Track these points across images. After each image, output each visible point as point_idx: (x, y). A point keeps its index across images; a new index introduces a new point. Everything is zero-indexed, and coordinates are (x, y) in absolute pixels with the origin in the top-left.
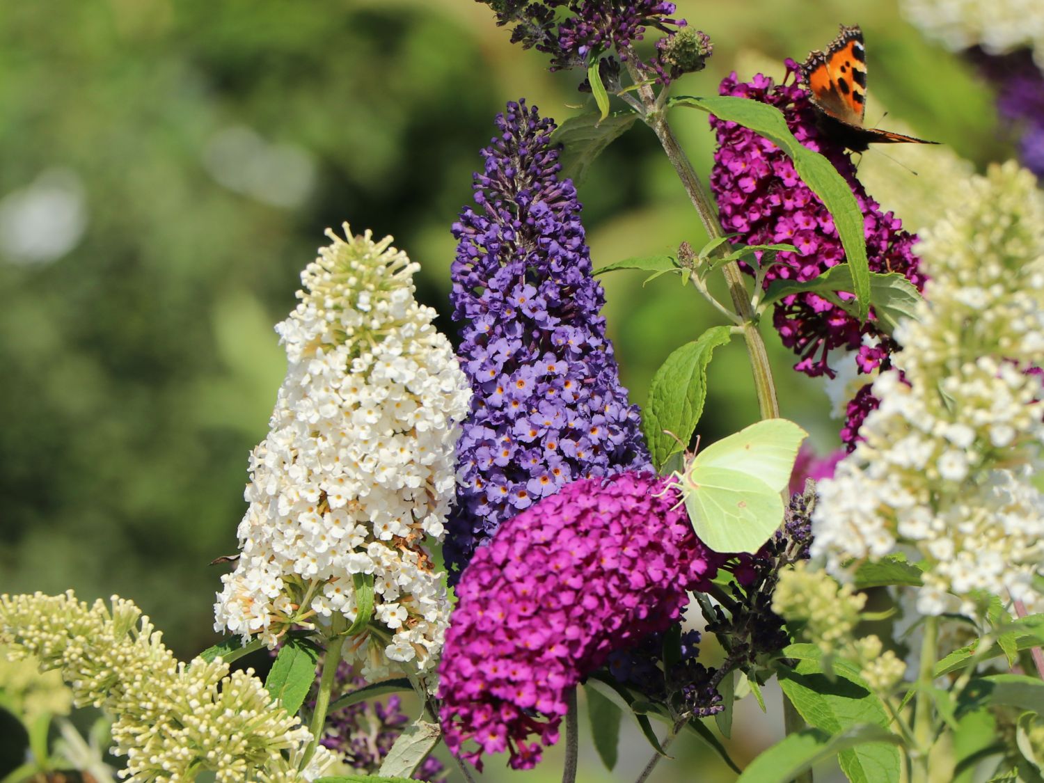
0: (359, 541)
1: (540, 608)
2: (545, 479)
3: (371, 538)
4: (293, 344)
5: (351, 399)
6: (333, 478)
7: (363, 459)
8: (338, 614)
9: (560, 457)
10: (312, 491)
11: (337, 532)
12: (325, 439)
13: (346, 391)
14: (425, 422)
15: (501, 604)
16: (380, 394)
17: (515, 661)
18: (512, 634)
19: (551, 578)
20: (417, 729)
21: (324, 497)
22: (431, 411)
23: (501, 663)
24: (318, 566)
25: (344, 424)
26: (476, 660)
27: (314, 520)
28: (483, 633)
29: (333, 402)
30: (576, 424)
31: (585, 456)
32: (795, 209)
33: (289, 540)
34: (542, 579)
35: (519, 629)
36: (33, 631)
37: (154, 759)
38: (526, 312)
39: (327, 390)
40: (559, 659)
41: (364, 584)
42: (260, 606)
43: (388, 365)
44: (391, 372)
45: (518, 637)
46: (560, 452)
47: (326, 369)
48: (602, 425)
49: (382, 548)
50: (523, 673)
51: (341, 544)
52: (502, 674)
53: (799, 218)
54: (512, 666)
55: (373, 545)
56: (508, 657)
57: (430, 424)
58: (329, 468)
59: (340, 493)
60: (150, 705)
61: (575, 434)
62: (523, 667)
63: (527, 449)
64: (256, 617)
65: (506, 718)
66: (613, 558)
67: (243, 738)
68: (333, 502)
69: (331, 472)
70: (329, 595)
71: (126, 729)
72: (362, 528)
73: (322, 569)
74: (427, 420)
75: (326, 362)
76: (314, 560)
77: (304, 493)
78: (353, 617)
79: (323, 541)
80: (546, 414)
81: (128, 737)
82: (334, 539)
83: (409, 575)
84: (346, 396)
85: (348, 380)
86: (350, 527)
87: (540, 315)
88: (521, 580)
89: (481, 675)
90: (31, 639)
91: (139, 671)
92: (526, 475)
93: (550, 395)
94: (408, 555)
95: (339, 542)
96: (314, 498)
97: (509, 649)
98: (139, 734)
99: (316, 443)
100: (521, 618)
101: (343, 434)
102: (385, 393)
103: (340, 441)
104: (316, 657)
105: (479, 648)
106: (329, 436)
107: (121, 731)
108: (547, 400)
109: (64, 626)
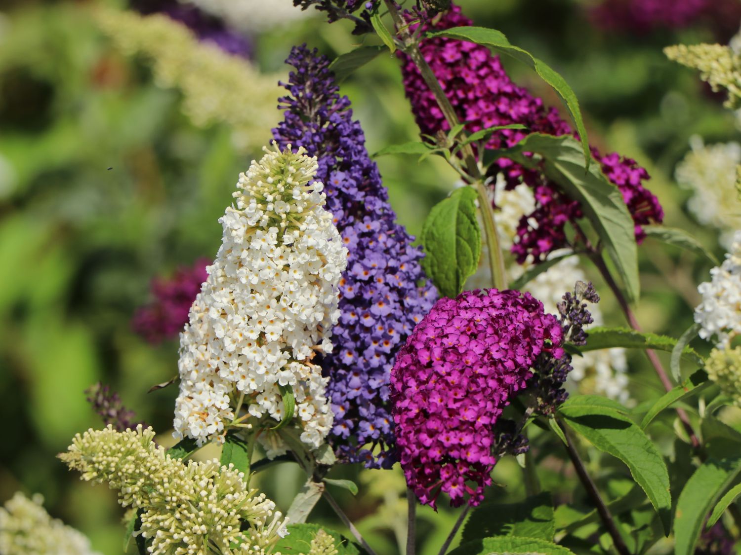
0: (284, 363)
1: (468, 392)
2: (380, 304)
3: (292, 359)
4: (236, 230)
5: (281, 264)
6: (267, 321)
7: (291, 306)
8: (267, 416)
9: (387, 288)
10: (252, 331)
11: (271, 358)
12: (261, 294)
13: (276, 259)
14: (329, 274)
15: (439, 392)
16: (304, 258)
17: (461, 431)
18: (453, 412)
19: (468, 371)
20: (308, 488)
21: (262, 335)
22: (333, 266)
23: (452, 434)
24: (256, 384)
25: (275, 282)
26: (432, 433)
27: (255, 352)
28: (434, 414)
29: (269, 267)
30: (392, 263)
31: (403, 284)
32: (476, 99)
33: (234, 368)
34: (462, 372)
35: (458, 408)
36: (102, 457)
37: (176, 536)
38: (344, 190)
39: (263, 260)
40: (484, 425)
41: (287, 392)
42: (213, 416)
43: (309, 237)
44: (311, 242)
45: (459, 414)
46: (387, 284)
47: (265, 245)
48: (408, 262)
49: (300, 366)
50: (467, 439)
51: (274, 366)
52: (454, 441)
53: (482, 104)
54: (459, 435)
55: (294, 364)
56: (457, 429)
57: (333, 274)
58: (263, 314)
59: (273, 331)
60: (174, 499)
61: (393, 271)
62: (467, 435)
63: (365, 285)
64: (211, 425)
65: (462, 471)
66: (497, 351)
67: (236, 514)
68: (269, 337)
69: (265, 317)
70: (261, 403)
71: (155, 517)
72: (286, 353)
73: (260, 385)
74: (331, 272)
75: (264, 240)
76: (253, 380)
77: (247, 334)
78: (277, 416)
79: (260, 366)
80: (372, 258)
81: (153, 523)
82: (268, 363)
83: (316, 382)
84: (277, 262)
85: (278, 251)
86: (279, 353)
87: (353, 191)
88: (449, 374)
89: (440, 444)
90: (100, 463)
91: (165, 475)
92: (370, 303)
93: (372, 245)
94: (316, 368)
95: (273, 365)
96: (255, 336)
97: (456, 423)
98: (166, 520)
99: (254, 297)
100: (456, 401)
101: (274, 289)
102: (307, 257)
103: (272, 294)
104: (246, 447)
105: (432, 424)
106: (264, 291)
107: (150, 519)
108: (371, 249)
109: (119, 451)
